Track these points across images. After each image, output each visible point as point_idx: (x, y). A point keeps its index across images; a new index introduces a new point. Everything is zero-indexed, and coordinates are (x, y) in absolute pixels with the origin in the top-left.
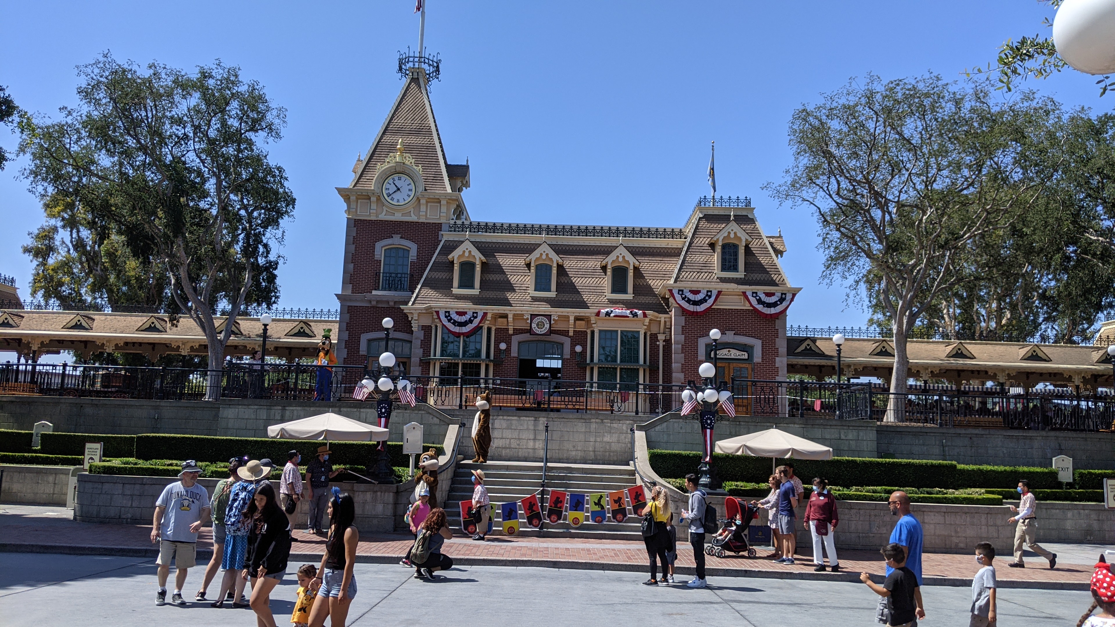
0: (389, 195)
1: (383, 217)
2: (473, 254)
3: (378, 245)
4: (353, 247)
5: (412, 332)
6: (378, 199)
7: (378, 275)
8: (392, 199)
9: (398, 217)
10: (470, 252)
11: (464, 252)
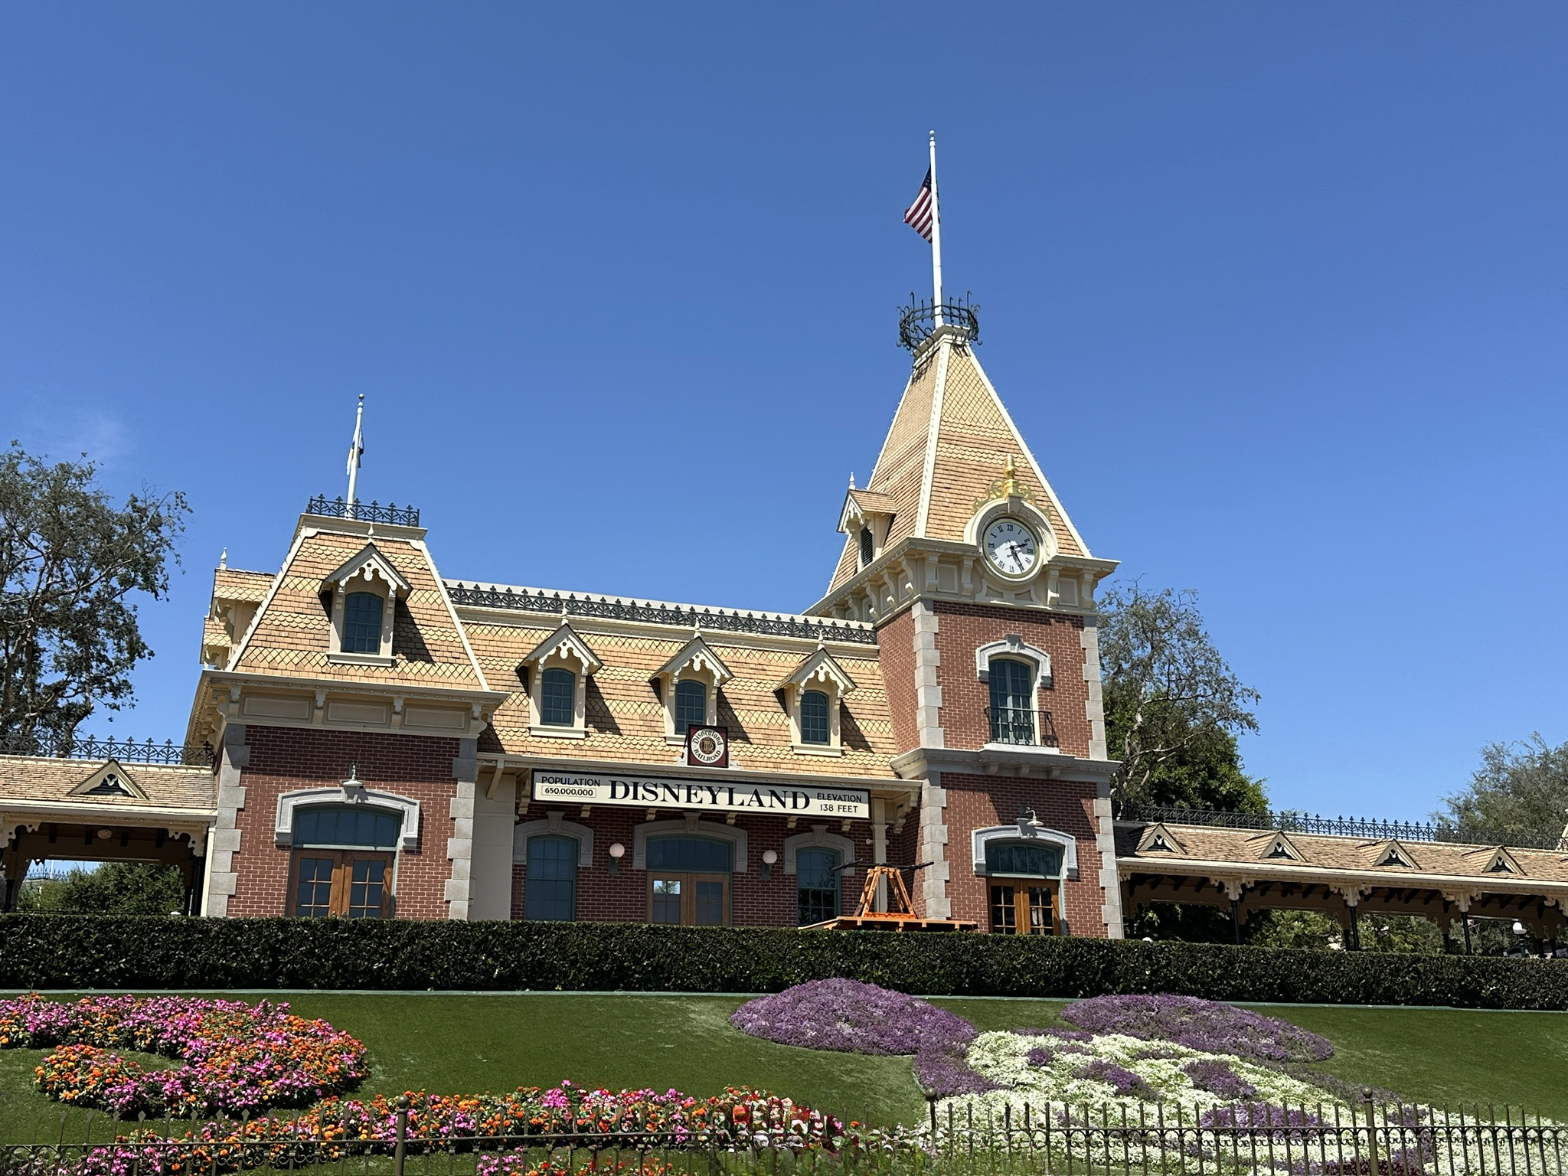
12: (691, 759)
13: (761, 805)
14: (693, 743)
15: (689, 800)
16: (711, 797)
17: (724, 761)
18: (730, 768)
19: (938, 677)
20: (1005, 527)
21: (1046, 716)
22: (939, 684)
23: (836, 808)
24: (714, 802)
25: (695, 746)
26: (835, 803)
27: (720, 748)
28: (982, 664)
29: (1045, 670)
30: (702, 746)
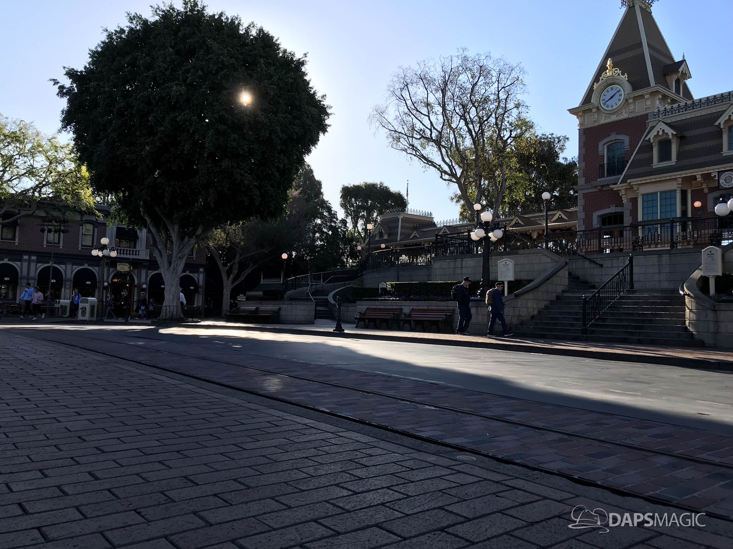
0: (604, 104)
1: (603, 121)
2: (666, 131)
3: (601, 144)
4: (584, 150)
5: (622, 205)
6: (598, 108)
7: (602, 166)
8: (608, 106)
9: (614, 118)
10: (663, 131)
11: (658, 132)
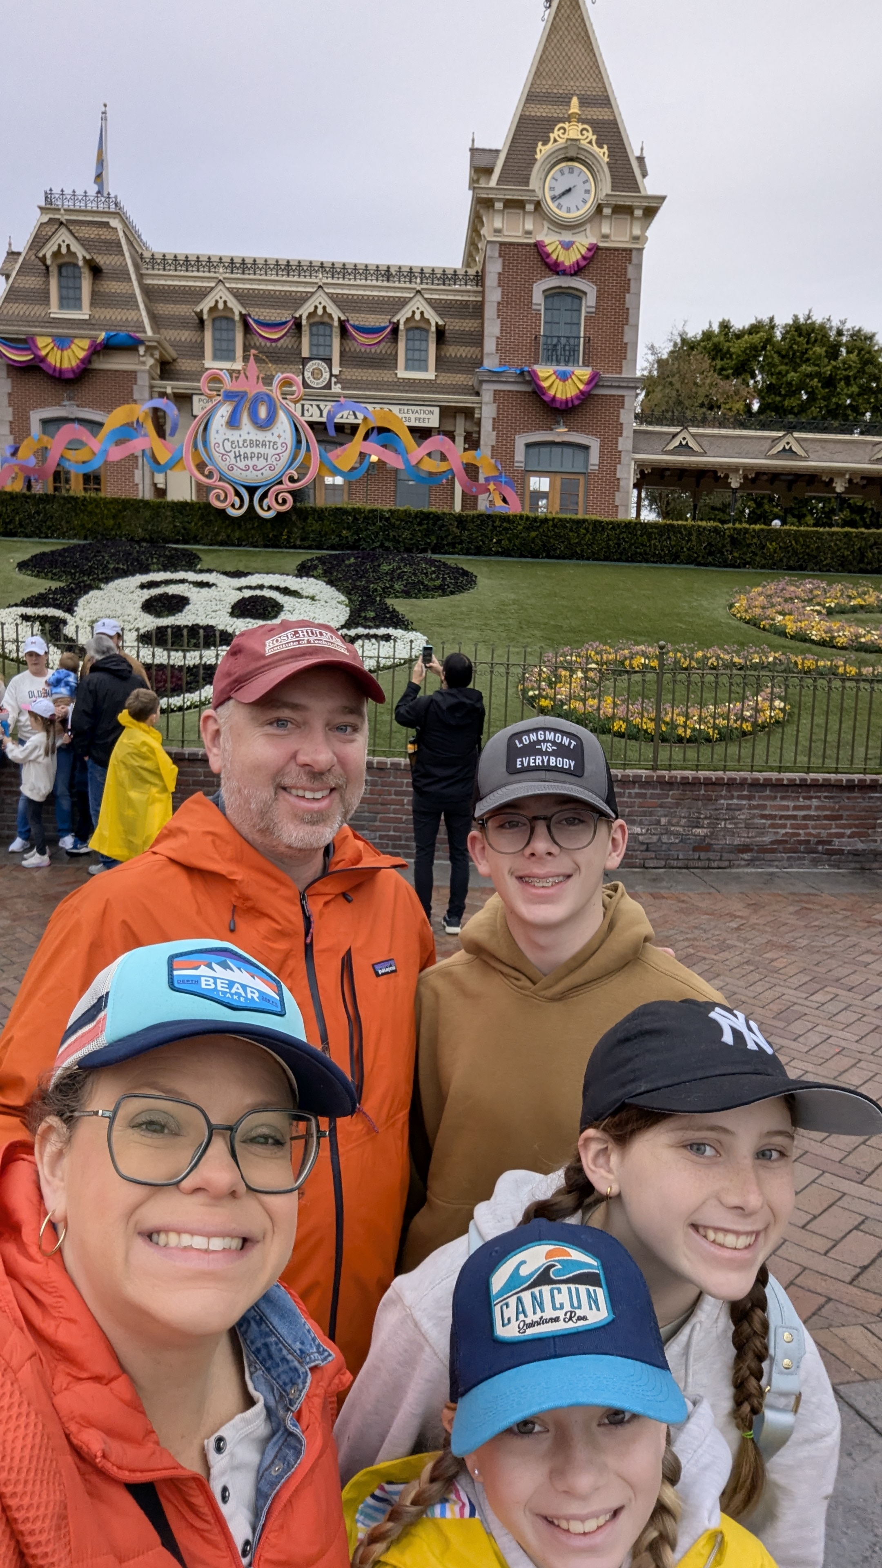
12: (305, 385)
13: (356, 418)
14: (306, 373)
15: (303, 415)
16: (318, 412)
17: (328, 386)
18: (333, 390)
19: (499, 310)
20: (566, 171)
21: (588, 341)
22: (498, 317)
23: (413, 420)
24: (321, 416)
25: (307, 374)
26: (413, 416)
27: (326, 375)
28: (538, 298)
29: (590, 301)
30: (313, 373)
